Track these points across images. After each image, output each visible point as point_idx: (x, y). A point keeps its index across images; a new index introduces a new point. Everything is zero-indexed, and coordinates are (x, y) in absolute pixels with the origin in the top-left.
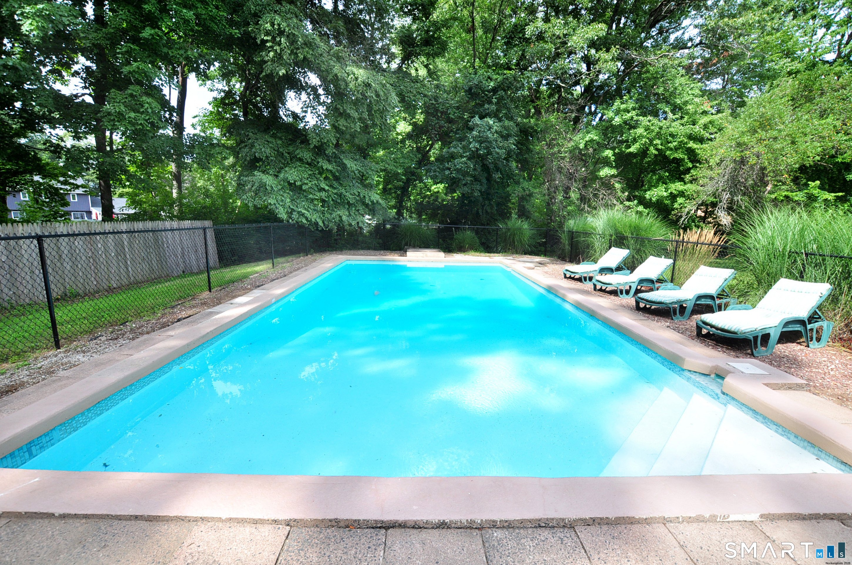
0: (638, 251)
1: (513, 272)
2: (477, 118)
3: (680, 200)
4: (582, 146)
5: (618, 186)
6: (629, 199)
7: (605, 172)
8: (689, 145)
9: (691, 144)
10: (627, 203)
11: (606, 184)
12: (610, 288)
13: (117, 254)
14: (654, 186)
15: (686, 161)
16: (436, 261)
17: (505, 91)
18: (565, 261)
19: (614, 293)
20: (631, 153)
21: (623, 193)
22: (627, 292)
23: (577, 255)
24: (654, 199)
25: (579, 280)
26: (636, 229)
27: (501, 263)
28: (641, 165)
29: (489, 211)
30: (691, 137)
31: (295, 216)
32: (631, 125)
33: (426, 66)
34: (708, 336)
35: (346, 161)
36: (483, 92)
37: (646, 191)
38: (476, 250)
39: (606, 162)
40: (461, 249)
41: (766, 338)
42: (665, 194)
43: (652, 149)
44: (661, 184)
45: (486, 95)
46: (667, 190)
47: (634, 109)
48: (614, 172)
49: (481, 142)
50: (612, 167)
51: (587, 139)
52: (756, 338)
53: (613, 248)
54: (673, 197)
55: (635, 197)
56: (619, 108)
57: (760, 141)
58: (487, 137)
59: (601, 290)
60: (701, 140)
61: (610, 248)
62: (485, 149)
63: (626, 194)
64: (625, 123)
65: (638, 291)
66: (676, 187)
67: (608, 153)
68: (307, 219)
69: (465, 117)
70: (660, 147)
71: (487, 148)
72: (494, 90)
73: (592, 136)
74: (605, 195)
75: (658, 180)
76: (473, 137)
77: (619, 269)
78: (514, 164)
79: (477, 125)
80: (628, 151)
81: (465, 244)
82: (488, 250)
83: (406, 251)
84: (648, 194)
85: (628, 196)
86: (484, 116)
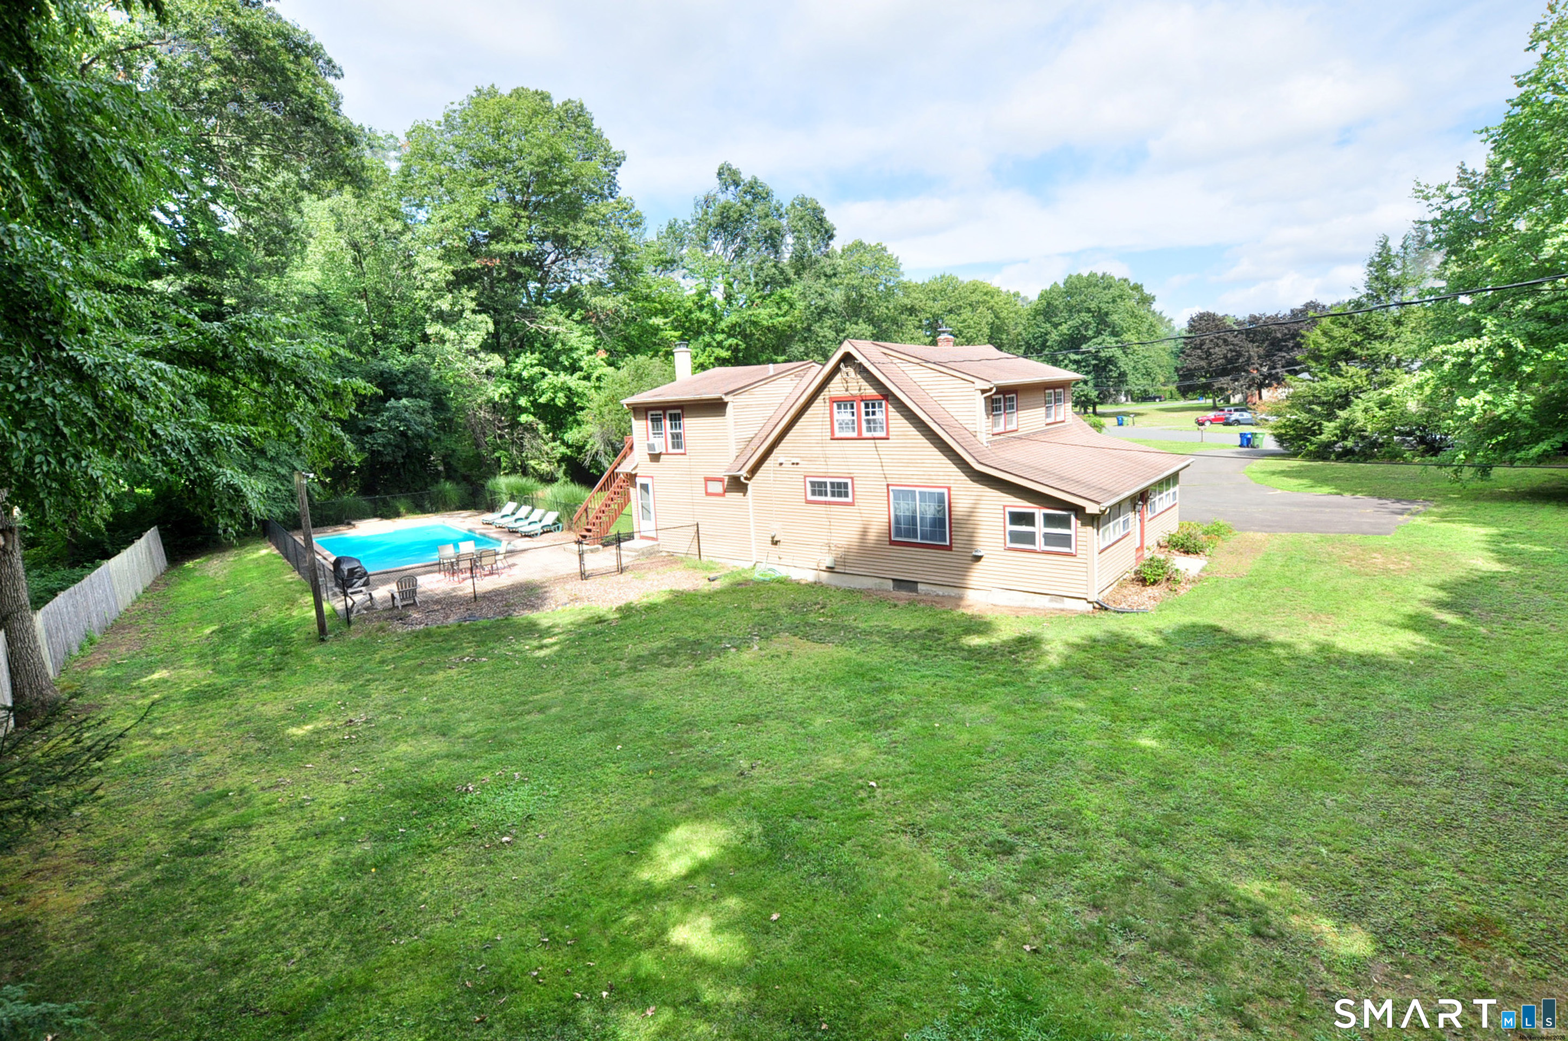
9: (592, 393)
11: (529, 428)
30: (589, 387)
48: (531, 418)
51: (500, 391)
55: (558, 438)
58: (406, 417)
60: (599, 388)
63: (550, 436)
67: (524, 401)
81: (402, 510)
82: (424, 511)
83: (349, 524)
84: (566, 437)
85: (553, 436)
86: (399, 397)
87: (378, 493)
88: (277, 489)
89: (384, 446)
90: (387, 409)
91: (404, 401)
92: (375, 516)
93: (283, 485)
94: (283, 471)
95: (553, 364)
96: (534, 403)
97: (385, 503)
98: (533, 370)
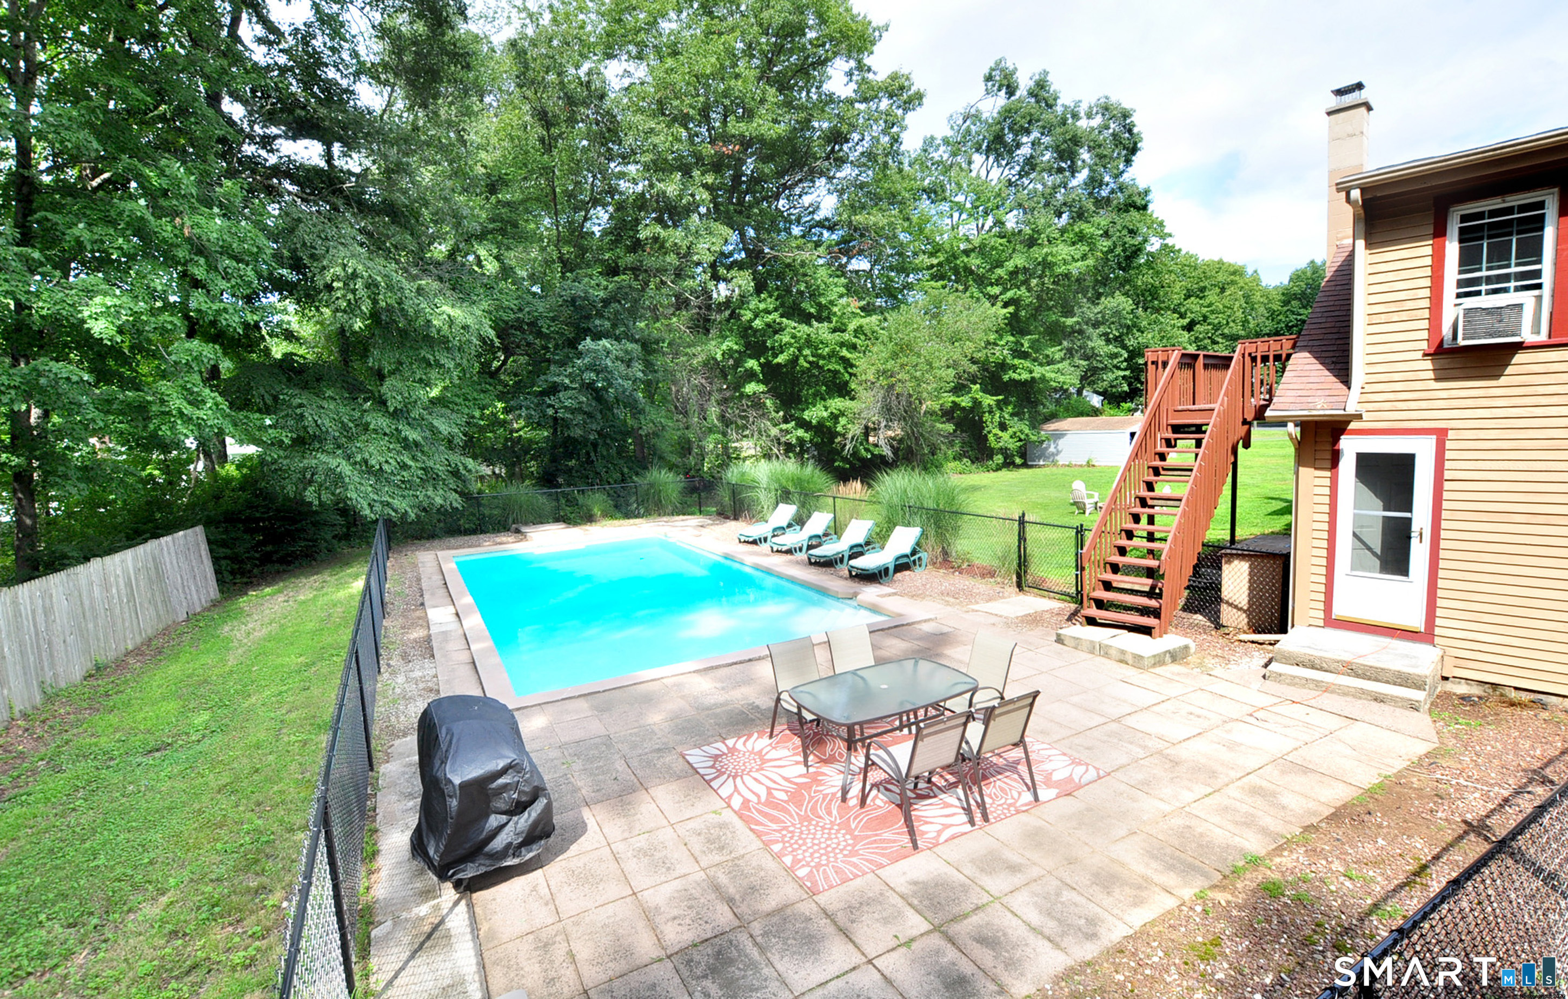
0: (803, 505)
2: (589, 339)
3: (843, 421)
4: (719, 357)
5: (769, 403)
6: (786, 421)
7: (751, 388)
8: (842, 354)
9: (844, 353)
10: (784, 426)
11: (756, 402)
12: (784, 548)
13: (128, 601)
14: (812, 403)
15: (842, 372)
17: (619, 302)
18: (727, 518)
19: (789, 552)
20: (779, 364)
21: (777, 412)
22: (801, 549)
23: (741, 511)
24: (814, 422)
25: (754, 542)
26: (798, 482)
27: (656, 533)
28: (792, 374)
29: (605, 453)
30: (842, 345)
31: (378, 507)
32: (776, 329)
33: (497, 258)
34: (857, 576)
35: (436, 423)
36: (591, 303)
37: (803, 410)
38: (612, 517)
39: (751, 376)
40: (589, 519)
41: (887, 569)
42: (825, 414)
43: (801, 361)
44: (819, 400)
45: (596, 307)
46: (826, 409)
47: (776, 310)
48: (762, 388)
49: (598, 373)
50: (759, 381)
51: (724, 347)
52: (880, 572)
53: (781, 506)
54: (835, 417)
55: (792, 418)
57: (902, 366)
58: (607, 367)
59: (778, 551)
60: (854, 347)
61: (777, 504)
62: (604, 380)
63: (781, 413)
64: (768, 325)
65: (810, 547)
66: (837, 403)
67: (752, 364)
68: (395, 511)
70: (811, 359)
71: (606, 379)
72: (606, 302)
73: (730, 344)
74: (756, 417)
75: (815, 395)
77: (790, 526)
78: (641, 395)
79: (589, 349)
80: (775, 361)
81: (597, 511)
82: (628, 515)
83: (518, 531)
84: (806, 415)
85: (784, 416)
86: (597, 337)
87: (560, 486)
88: (404, 466)
89: (573, 411)
90: (580, 355)
91: (605, 342)
92: (557, 520)
93: (414, 458)
94: (413, 435)
95: (795, 312)
96: (766, 366)
97: (572, 502)
98: (769, 318)
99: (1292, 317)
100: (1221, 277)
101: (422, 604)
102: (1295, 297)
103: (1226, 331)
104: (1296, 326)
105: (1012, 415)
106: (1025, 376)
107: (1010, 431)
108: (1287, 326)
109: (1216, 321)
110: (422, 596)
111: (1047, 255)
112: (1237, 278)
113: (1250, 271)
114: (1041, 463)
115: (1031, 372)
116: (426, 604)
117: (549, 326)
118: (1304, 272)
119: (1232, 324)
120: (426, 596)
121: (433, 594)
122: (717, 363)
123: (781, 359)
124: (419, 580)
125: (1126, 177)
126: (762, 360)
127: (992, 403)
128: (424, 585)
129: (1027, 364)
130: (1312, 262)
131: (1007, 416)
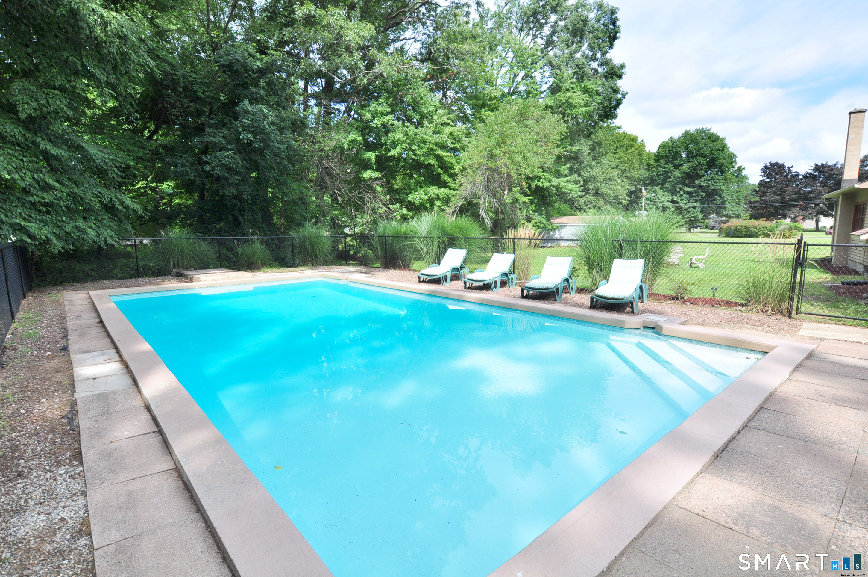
1: (351, 285)
2: (246, 102)
4: (346, 145)
5: (379, 189)
6: (392, 202)
7: (368, 174)
8: (438, 153)
9: (439, 152)
10: (391, 206)
11: (370, 187)
14: (413, 190)
15: (436, 167)
16: (245, 283)
21: (386, 196)
23: (394, 260)
27: (325, 277)
30: (439, 145)
32: (390, 129)
36: (246, 71)
37: (407, 194)
38: (270, 266)
39: (368, 165)
40: (251, 266)
42: (425, 197)
44: (419, 188)
45: (250, 75)
46: (425, 193)
48: (377, 175)
49: (254, 133)
50: (374, 169)
51: (350, 139)
55: (397, 200)
56: (377, 110)
58: (263, 128)
62: (261, 142)
63: (388, 197)
64: (384, 125)
66: (435, 191)
67: (370, 155)
69: (221, 98)
71: (263, 141)
72: (261, 72)
74: (371, 198)
75: (416, 184)
76: (243, 126)
79: (247, 112)
80: (389, 154)
81: (256, 259)
82: (284, 265)
83: (179, 275)
84: (411, 198)
85: (390, 199)
86: (254, 101)
91: (261, 107)
96: (380, 158)
97: (232, 250)
98: (386, 119)
99: (661, 169)
100: (626, 142)
101: (65, 349)
102: (662, 157)
103: (628, 175)
104: (663, 175)
105: (534, 211)
106: (546, 184)
107: (533, 222)
108: (657, 175)
109: (623, 168)
110: (65, 337)
111: (570, 98)
112: (634, 143)
113: (639, 140)
114: (549, 245)
115: (550, 182)
116: (72, 347)
117: (204, 92)
118: (667, 143)
119: (632, 170)
120: (72, 337)
121: (82, 335)
122: (342, 149)
123: (393, 153)
124: (63, 318)
125: (608, 56)
126: (377, 153)
127: (527, 201)
128: (71, 324)
129: (547, 175)
130: (671, 138)
131: (531, 212)
